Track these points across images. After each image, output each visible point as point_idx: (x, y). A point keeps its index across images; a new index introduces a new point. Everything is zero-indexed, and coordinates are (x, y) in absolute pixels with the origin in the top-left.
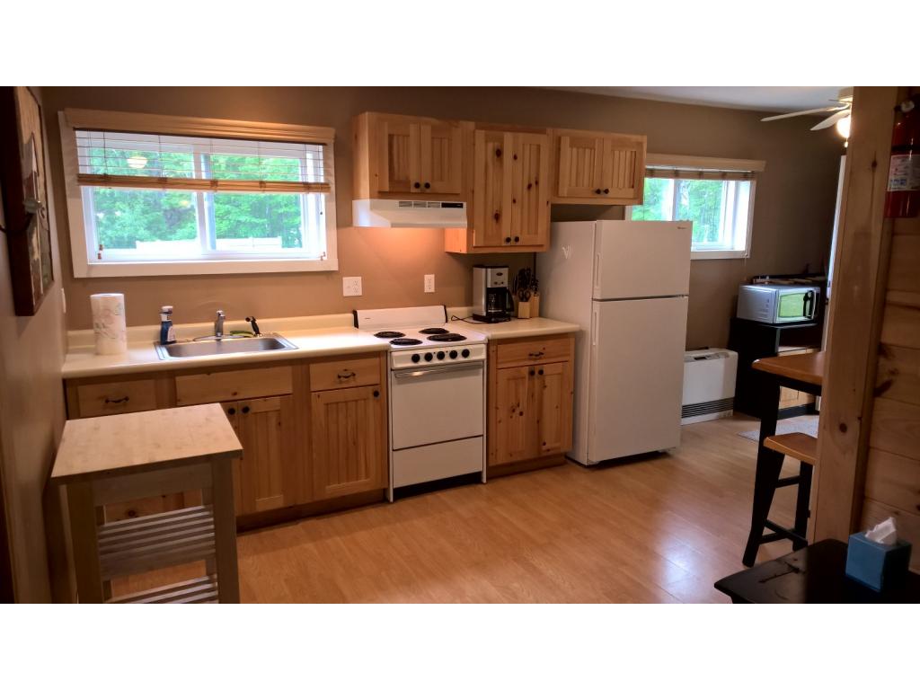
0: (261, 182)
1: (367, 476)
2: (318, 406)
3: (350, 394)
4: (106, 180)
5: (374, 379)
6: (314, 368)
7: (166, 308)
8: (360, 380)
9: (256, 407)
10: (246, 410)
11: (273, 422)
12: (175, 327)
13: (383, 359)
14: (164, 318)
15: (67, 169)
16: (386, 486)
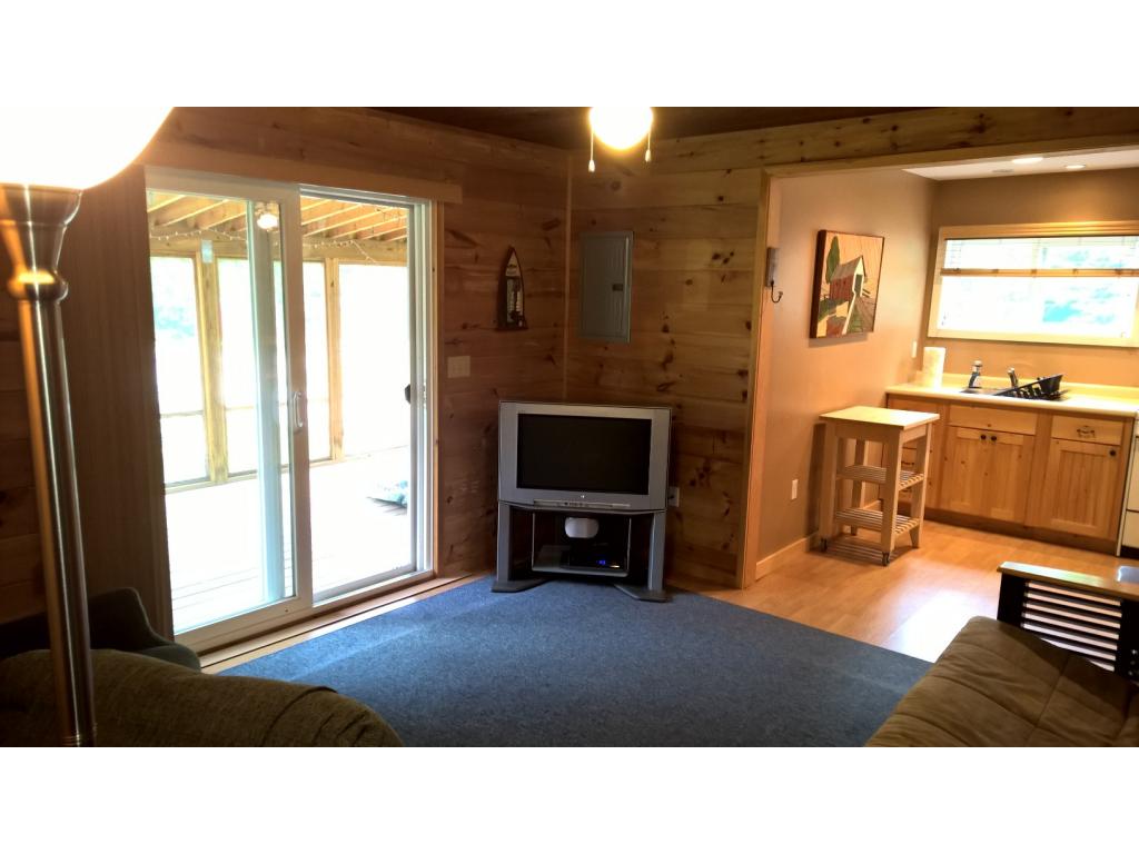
0: (1075, 270)
1: (1094, 523)
2: (1055, 450)
3: (1088, 448)
4: (957, 272)
5: (1116, 440)
6: (1056, 419)
7: (978, 363)
8: (1100, 438)
9: (1003, 439)
10: (994, 439)
11: (1015, 453)
12: (983, 378)
13: (1128, 425)
14: (975, 370)
15: (938, 266)
16: (1114, 539)
